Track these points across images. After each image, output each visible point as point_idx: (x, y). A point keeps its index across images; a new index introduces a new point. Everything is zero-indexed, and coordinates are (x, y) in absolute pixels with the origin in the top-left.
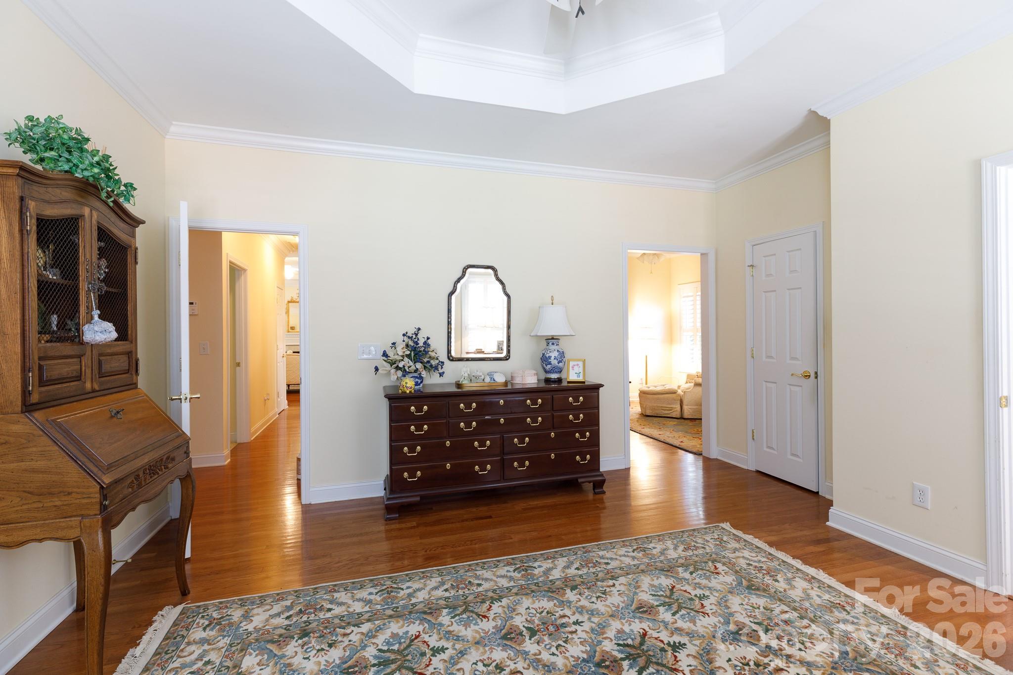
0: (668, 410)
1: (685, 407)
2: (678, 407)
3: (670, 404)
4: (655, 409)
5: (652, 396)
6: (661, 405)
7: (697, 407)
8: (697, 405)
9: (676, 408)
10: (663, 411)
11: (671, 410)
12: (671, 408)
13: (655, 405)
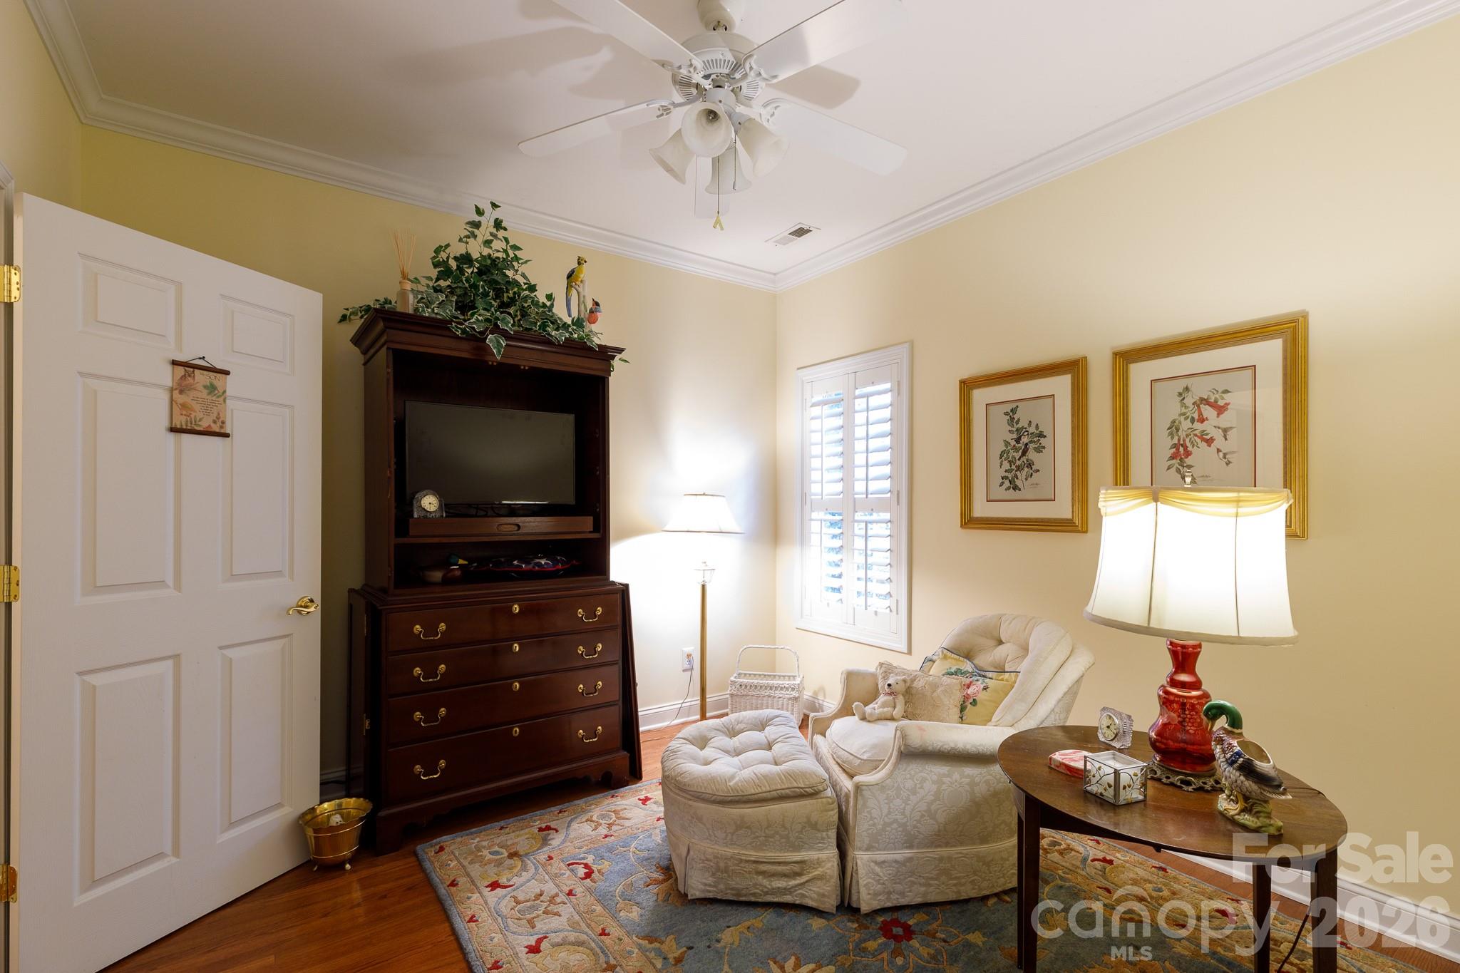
0: (785, 875)
1: (861, 858)
2: (827, 856)
3: (797, 848)
4: (726, 870)
5: (714, 807)
6: (753, 854)
7: (907, 853)
8: (911, 847)
9: (819, 863)
10: (765, 882)
11: (799, 874)
12: (796, 868)
13: (729, 851)
